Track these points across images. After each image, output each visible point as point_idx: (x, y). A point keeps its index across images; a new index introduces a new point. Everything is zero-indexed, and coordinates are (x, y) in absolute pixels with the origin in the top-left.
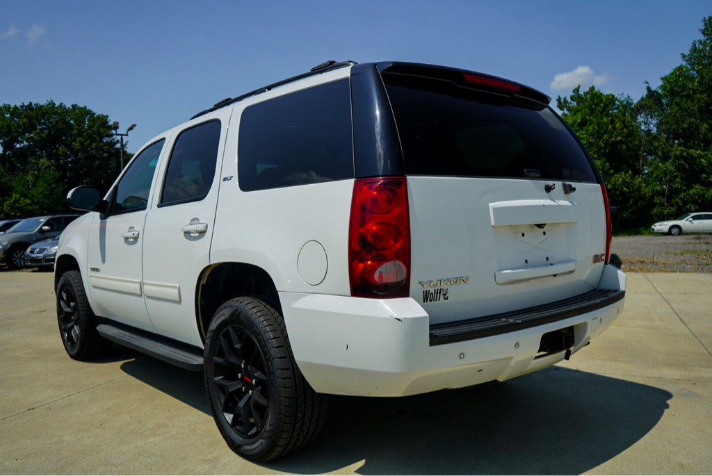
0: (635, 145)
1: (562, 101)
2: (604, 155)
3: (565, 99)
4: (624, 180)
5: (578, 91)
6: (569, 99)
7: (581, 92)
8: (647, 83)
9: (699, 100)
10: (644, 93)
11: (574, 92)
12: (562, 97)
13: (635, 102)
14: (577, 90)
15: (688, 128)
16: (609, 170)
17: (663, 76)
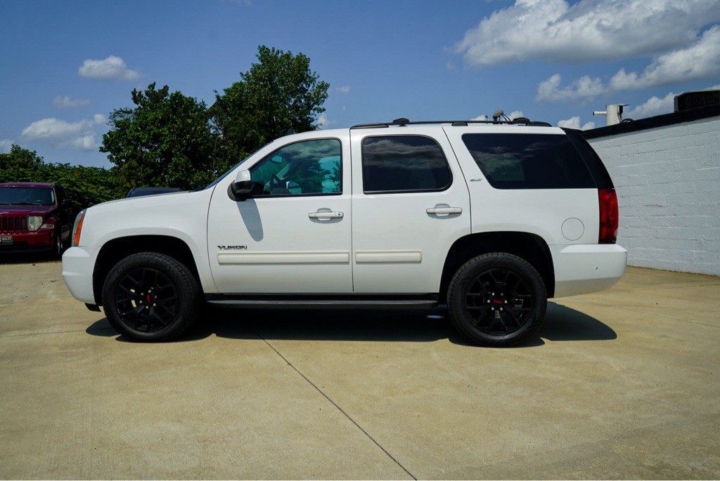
0: (209, 147)
1: (137, 94)
2: (186, 153)
3: (140, 93)
4: (203, 178)
5: (153, 88)
6: (144, 94)
7: (156, 89)
8: (216, 92)
9: (259, 115)
10: (215, 100)
11: (149, 88)
12: (138, 91)
13: (208, 107)
14: (152, 86)
15: (251, 137)
16: (191, 168)
17: (226, 88)
